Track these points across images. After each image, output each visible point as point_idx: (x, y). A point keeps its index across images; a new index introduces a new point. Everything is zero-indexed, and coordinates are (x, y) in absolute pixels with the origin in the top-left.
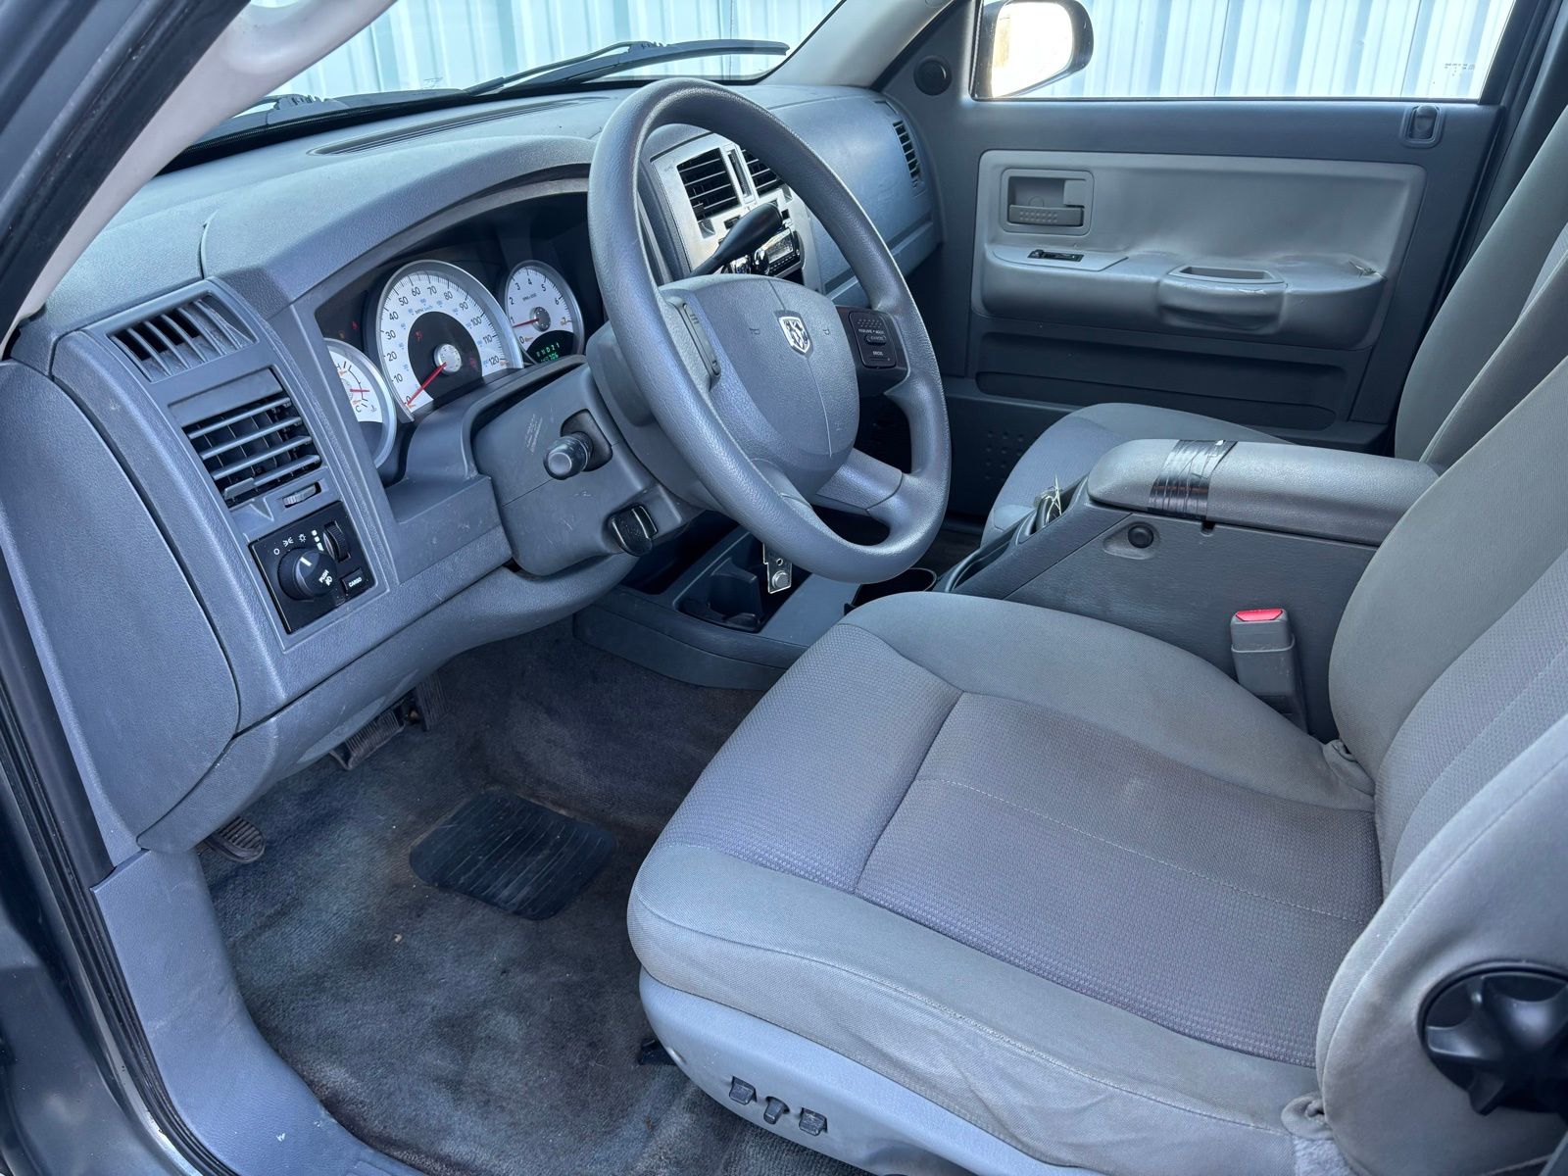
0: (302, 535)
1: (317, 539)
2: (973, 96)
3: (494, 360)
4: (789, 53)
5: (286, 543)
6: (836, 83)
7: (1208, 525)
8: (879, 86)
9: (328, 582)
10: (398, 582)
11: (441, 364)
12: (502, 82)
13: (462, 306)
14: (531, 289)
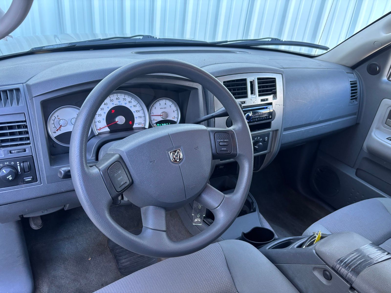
0: (12, 162)
1: (18, 165)
2: (388, 78)
3: (139, 124)
4: (328, 50)
5: (6, 163)
6: (338, 64)
7: (352, 288)
8: (354, 67)
9: (10, 179)
10: (46, 183)
11: (117, 121)
12: (227, 42)
13: (134, 106)
14: (165, 106)
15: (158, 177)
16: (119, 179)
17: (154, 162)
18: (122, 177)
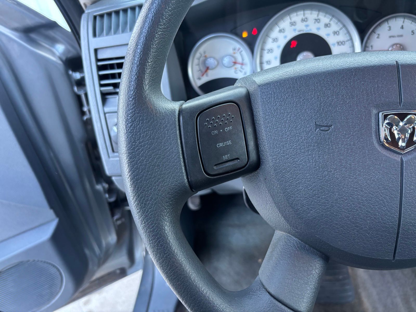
13: (335, 33)
14: (401, 32)
15: (326, 173)
16: (221, 145)
17: (327, 128)
18: (229, 143)
